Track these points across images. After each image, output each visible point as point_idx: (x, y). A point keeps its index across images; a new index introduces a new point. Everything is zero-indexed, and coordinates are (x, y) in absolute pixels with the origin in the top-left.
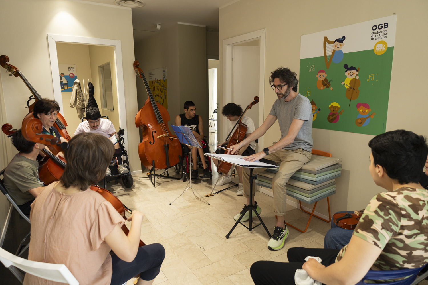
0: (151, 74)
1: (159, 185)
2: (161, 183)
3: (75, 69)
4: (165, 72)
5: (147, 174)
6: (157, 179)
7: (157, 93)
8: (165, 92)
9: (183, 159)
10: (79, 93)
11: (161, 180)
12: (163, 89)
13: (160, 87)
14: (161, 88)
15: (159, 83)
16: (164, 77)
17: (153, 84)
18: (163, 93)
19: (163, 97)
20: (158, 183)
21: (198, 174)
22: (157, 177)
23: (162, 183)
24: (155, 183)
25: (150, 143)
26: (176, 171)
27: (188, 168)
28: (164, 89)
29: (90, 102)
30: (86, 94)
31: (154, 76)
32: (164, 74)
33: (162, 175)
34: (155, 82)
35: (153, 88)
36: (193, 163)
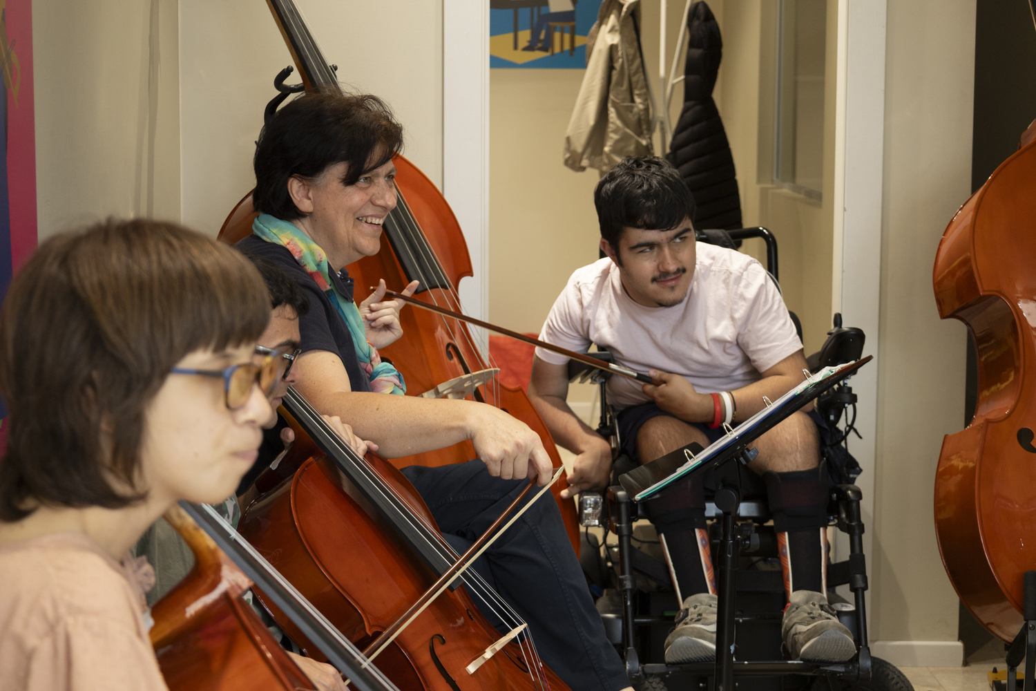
5: (990, 677)
25: (1025, 437)
29: (684, 135)
30: (666, 80)
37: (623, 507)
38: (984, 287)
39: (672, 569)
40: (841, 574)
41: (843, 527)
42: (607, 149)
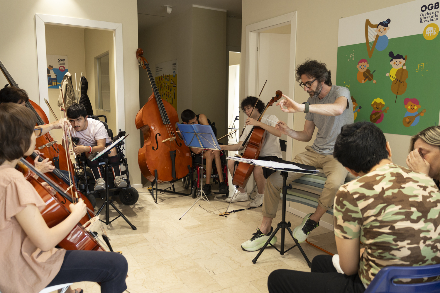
0: (158, 68)
2: (165, 199)
3: (66, 61)
4: (175, 66)
5: (148, 189)
6: (160, 195)
7: (164, 91)
8: (174, 90)
9: (193, 171)
10: (69, 89)
11: (166, 195)
12: (172, 87)
13: (169, 84)
14: (170, 86)
15: (168, 79)
16: (174, 72)
17: (160, 80)
18: (172, 91)
19: (172, 97)
20: (160, 199)
21: (211, 190)
22: (160, 192)
23: (167, 200)
24: (158, 199)
25: (153, 148)
26: (184, 186)
27: (199, 182)
28: (173, 87)
29: (82, 100)
30: (77, 90)
31: (162, 71)
32: (174, 68)
33: (166, 190)
34: (163, 78)
35: (160, 86)
36: (206, 175)
37: (84, 164)
38: (145, 124)
39: (94, 175)
40: (123, 173)
41: (124, 165)
42: (66, 103)
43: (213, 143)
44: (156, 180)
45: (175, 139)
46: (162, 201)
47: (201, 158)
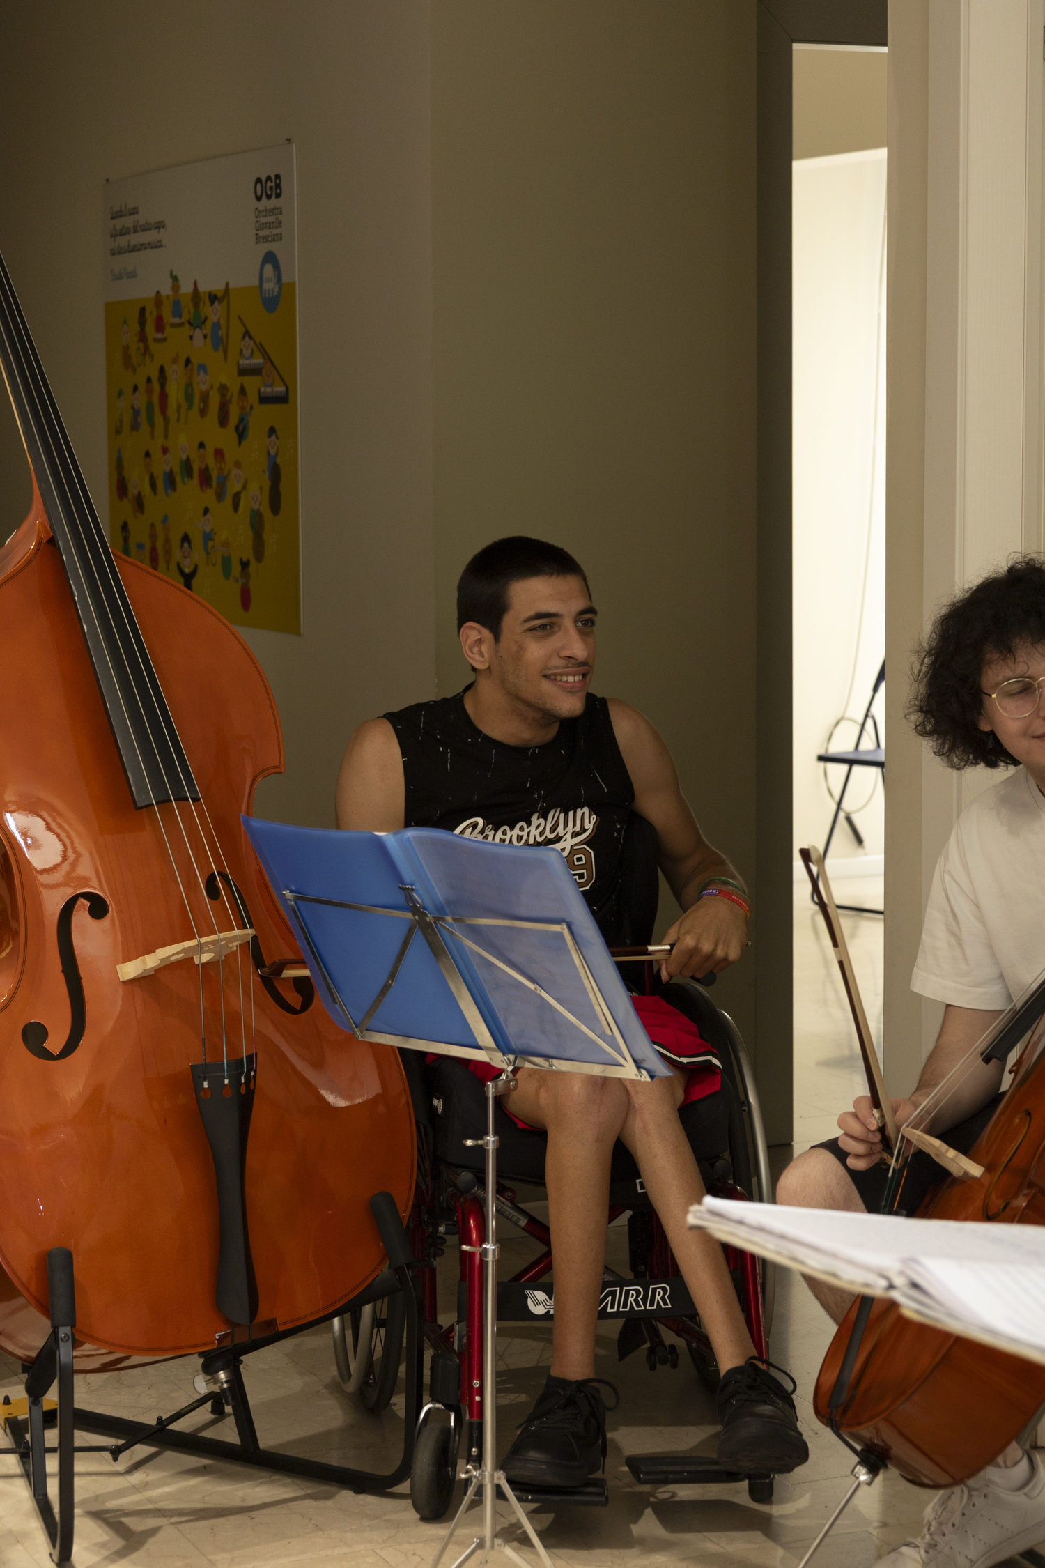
0: (128, 222)
1: (121, 1554)
2: (153, 1532)
4: (274, 202)
5: (5, 1412)
7: (183, 442)
8: (272, 431)
11: (164, 1484)
12: (253, 398)
13: (222, 373)
14: (234, 390)
15: (217, 326)
16: (270, 258)
17: (143, 337)
19: (256, 494)
20: (110, 1519)
21: (601, 1432)
22: (116, 1453)
23: (169, 1532)
24: (81, 1521)
25: (34, 1035)
28: (264, 400)
31: (157, 245)
32: (271, 226)
33: (174, 1427)
34: (168, 318)
35: (142, 386)
36: (549, 1291)
43: (589, 1017)
44: (65, 1353)
45: (244, 946)
46: (119, 1543)
47: (482, 1150)
